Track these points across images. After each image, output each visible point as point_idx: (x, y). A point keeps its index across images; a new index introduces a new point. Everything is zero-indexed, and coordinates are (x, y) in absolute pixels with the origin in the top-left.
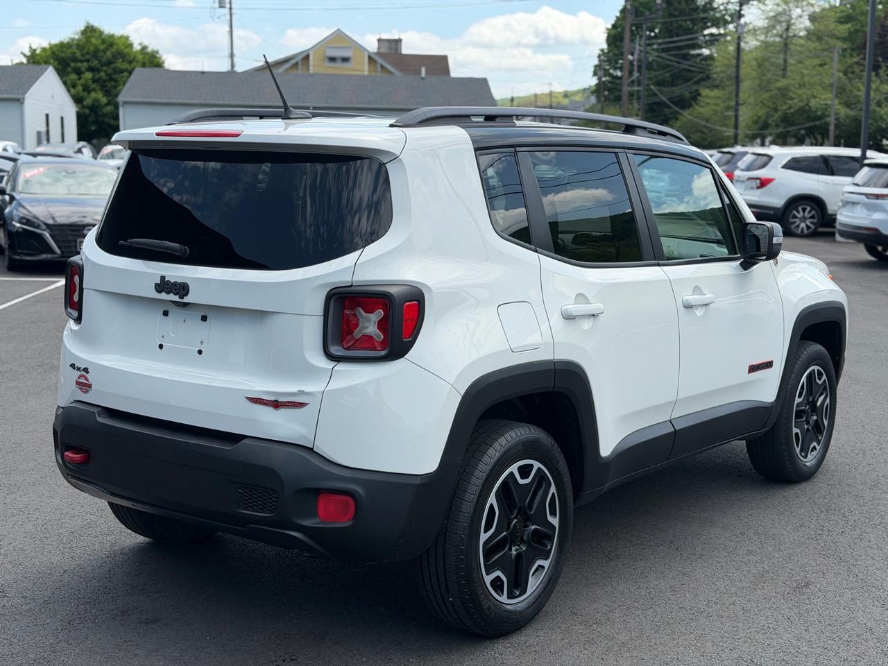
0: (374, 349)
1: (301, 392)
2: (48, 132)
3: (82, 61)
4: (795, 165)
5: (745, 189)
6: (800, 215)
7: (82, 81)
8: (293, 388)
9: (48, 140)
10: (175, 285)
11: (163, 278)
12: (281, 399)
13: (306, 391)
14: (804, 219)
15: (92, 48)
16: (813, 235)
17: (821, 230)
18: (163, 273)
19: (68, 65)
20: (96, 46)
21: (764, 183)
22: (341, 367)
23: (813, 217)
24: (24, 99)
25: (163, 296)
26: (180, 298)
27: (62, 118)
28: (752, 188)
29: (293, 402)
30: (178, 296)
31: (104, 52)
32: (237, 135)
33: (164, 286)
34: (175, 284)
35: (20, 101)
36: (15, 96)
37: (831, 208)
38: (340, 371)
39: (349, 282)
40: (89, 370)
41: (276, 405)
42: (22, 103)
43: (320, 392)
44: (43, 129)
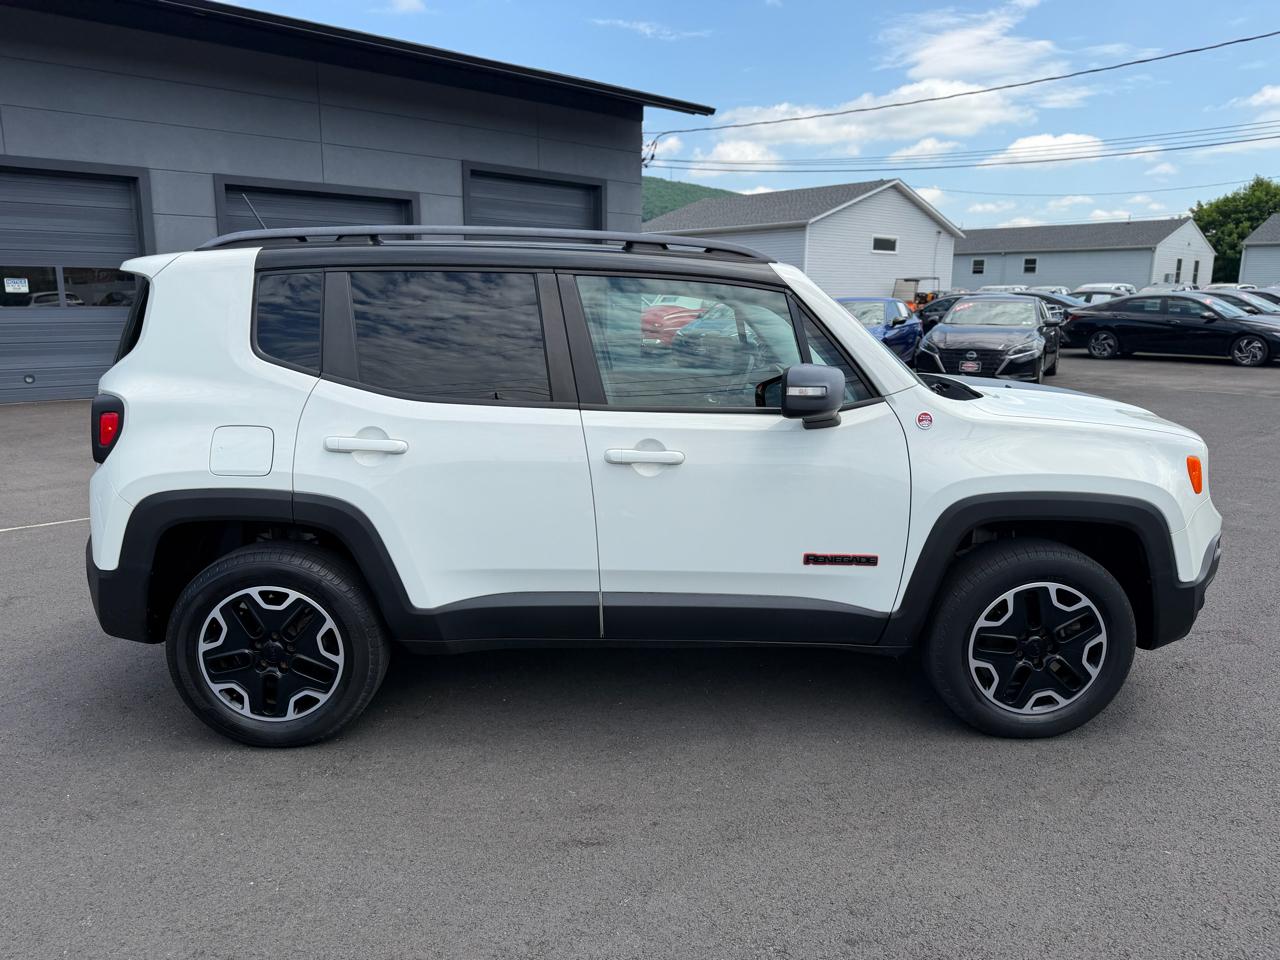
2: (1178, 275)
3: (1242, 213)
7: (1240, 230)
9: (1177, 281)
15: (1255, 201)
19: (1229, 217)
20: (1259, 198)
24: (1155, 248)
27: (1197, 263)
31: (1267, 202)
35: (1152, 250)
36: (1148, 246)
42: (1154, 252)
44: (1174, 272)
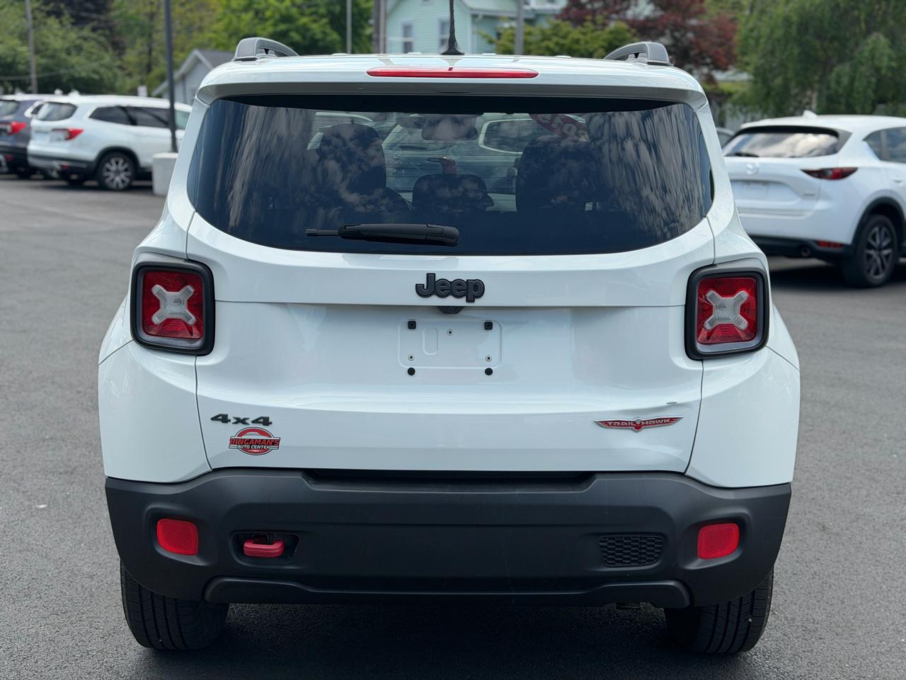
0: (739, 339)
1: (673, 405)
4: (101, 114)
5: (51, 141)
6: (113, 168)
8: (661, 401)
10: (460, 285)
11: (430, 277)
12: (644, 418)
13: (678, 401)
14: (117, 172)
16: (129, 189)
17: (136, 183)
18: (431, 270)
21: (72, 134)
22: (710, 366)
23: (126, 170)
25: (435, 301)
26: (468, 301)
28: (59, 140)
29: (661, 419)
30: (464, 298)
32: (534, 75)
33: (432, 286)
34: (458, 283)
37: (144, 160)
38: (710, 372)
39: (711, 259)
40: (270, 420)
41: (637, 426)
43: (698, 401)
